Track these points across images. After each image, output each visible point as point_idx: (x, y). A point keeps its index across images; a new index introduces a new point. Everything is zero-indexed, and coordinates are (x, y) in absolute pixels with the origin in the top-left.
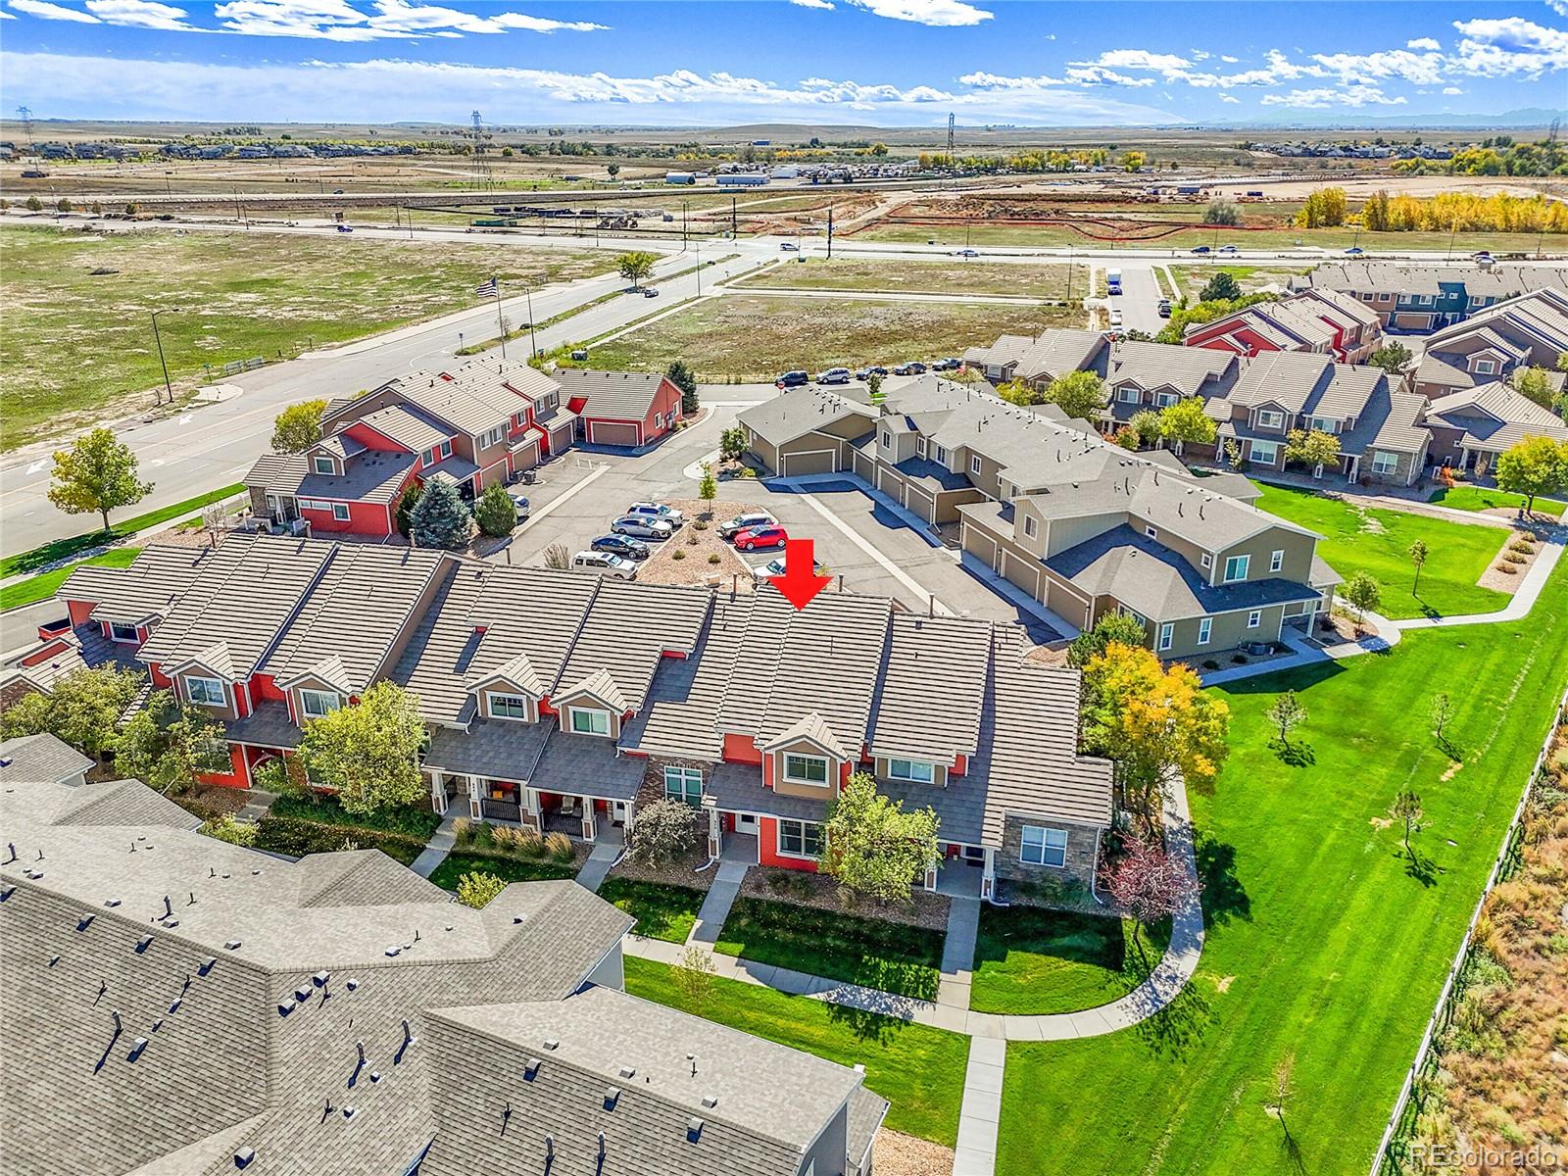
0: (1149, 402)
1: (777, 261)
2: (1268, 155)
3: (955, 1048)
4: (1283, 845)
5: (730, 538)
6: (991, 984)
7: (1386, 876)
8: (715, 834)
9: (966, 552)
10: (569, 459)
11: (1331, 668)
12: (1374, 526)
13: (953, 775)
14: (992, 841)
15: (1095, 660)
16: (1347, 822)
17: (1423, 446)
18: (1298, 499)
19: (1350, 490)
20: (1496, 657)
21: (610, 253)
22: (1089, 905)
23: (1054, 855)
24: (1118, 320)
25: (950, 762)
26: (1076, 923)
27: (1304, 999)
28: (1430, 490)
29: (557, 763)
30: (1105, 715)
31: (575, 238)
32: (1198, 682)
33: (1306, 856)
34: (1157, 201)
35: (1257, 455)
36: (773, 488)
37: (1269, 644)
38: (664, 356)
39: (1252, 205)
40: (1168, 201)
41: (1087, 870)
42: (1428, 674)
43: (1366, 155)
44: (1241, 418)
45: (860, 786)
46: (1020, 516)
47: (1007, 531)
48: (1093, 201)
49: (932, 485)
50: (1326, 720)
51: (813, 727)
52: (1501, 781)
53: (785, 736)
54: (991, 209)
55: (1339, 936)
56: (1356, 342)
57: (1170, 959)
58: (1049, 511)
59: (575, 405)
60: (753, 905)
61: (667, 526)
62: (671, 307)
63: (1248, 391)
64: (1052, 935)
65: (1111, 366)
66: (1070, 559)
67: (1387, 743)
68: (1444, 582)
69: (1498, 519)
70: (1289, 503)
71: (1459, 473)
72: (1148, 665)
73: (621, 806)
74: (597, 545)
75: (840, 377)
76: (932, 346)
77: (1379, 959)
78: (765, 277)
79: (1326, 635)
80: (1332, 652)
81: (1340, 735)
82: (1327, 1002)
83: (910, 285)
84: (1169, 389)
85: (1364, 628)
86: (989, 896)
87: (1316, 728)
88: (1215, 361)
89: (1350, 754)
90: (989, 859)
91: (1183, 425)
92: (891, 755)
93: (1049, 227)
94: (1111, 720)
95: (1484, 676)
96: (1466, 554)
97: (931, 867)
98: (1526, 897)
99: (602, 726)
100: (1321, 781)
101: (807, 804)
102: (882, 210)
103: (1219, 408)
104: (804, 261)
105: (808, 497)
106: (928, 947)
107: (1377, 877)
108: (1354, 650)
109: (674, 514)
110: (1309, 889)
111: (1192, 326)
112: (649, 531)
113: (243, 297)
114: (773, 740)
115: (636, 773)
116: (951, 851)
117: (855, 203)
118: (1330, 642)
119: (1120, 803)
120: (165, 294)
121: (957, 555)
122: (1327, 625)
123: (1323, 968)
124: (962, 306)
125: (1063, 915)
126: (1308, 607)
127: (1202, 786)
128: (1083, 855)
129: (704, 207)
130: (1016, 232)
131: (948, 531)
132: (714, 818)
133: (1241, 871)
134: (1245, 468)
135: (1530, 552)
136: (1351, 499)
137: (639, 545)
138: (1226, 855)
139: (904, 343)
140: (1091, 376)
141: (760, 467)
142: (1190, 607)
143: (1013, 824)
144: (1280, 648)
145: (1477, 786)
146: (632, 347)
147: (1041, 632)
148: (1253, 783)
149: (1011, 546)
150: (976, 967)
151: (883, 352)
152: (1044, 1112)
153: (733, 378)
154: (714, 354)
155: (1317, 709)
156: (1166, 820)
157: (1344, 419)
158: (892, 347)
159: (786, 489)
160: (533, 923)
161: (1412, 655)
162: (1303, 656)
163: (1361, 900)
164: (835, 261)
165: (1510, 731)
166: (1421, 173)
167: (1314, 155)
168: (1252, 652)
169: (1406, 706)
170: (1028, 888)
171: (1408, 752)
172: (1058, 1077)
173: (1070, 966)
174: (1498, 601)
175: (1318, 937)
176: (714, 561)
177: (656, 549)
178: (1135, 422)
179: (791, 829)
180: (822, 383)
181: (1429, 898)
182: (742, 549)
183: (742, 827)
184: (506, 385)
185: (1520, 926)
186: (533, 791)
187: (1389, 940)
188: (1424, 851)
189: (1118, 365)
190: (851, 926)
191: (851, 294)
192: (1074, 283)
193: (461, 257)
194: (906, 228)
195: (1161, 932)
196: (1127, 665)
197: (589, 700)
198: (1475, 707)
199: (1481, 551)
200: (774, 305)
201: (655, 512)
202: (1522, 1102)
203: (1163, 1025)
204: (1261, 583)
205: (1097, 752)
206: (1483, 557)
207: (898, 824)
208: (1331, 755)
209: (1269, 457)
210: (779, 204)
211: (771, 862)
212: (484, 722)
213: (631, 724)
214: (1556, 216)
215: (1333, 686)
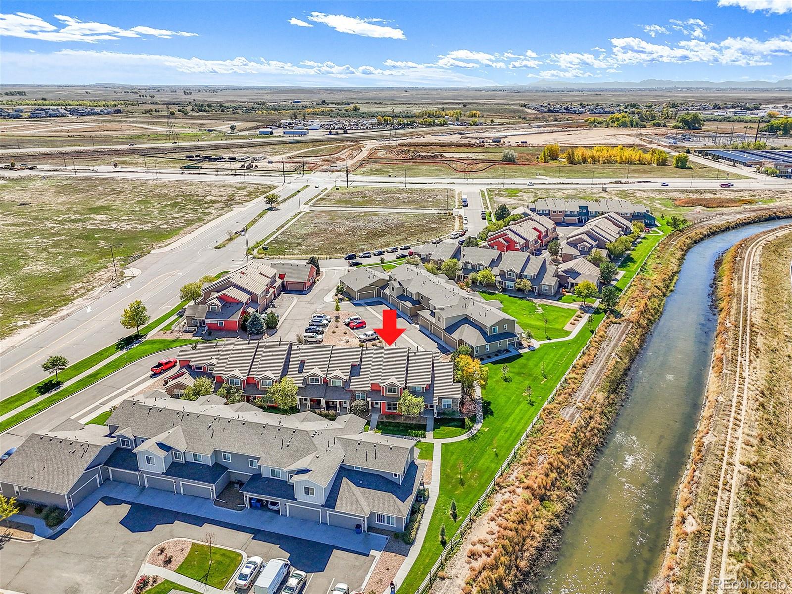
0: (475, 269)
1: (326, 189)
2: (534, 112)
3: (431, 446)
4: (502, 400)
5: (348, 325)
6: (437, 433)
7: (524, 405)
8: (370, 408)
9: (420, 326)
10: (282, 296)
11: (520, 356)
12: (540, 310)
13: (426, 389)
14: (435, 403)
15: (458, 359)
16: (517, 394)
17: (556, 282)
18: (519, 302)
19: (535, 298)
20: (563, 350)
21: (252, 185)
22: (457, 416)
23: (450, 406)
24: (466, 222)
25: (425, 386)
26: (454, 420)
27: (502, 431)
28: (558, 297)
29: (328, 393)
30: (460, 372)
31: (232, 176)
32: (480, 363)
33: (507, 402)
34: (484, 146)
35: (508, 286)
36: (356, 305)
37: (504, 350)
38: (297, 246)
39: (523, 148)
40: (488, 146)
41: (457, 408)
42: (544, 356)
43: (575, 112)
44: (502, 274)
45: (406, 393)
46: (437, 316)
47: (433, 320)
48: (457, 146)
49: (409, 304)
50: (516, 370)
51: (393, 380)
52: (555, 383)
53: (386, 383)
54: (413, 154)
55: (511, 418)
56: (547, 235)
57: (475, 425)
58: (445, 315)
59: (281, 277)
60: (382, 423)
61: (327, 322)
62: (291, 219)
63: (505, 266)
64: (450, 423)
65: (462, 256)
66: (451, 329)
67: (530, 375)
68: (555, 328)
69: (575, 306)
70: (516, 303)
71: (568, 290)
72: (470, 360)
73: (345, 403)
74: (307, 331)
75: (368, 255)
76: (399, 238)
77: (519, 422)
78: (324, 199)
79: (520, 346)
80: (521, 352)
81: (519, 374)
82: (507, 431)
83: (385, 203)
84: (480, 264)
85: (530, 344)
86: (435, 416)
87: (514, 373)
88: (495, 253)
89: (521, 378)
90: (435, 407)
91: (484, 277)
92: (411, 385)
93: (438, 164)
94: (461, 374)
95: (558, 355)
96: (563, 318)
97: (422, 411)
98: (553, 407)
99: (339, 384)
100: (512, 385)
101: (393, 398)
102: (364, 154)
103: (496, 271)
104: (338, 189)
105: (368, 308)
106: (423, 427)
107: (522, 405)
108: (527, 350)
109: (328, 317)
110: (507, 409)
111: (490, 233)
112: (322, 324)
113: (100, 217)
114: (384, 384)
115: (349, 395)
116: (427, 406)
117: (352, 149)
118: (521, 349)
119: (464, 392)
120: (63, 217)
121: (418, 326)
122: (521, 344)
123: (507, 425)
124: (407, 215)
125: (452, 418)
126: (516, 339)
127: (483, 387)
128: (456, 405)
129: (284, 153)
130: (424, 167)
131: (415, 318)
132: (370, 403)
133: (492, 407)
134: (504, 290)
135: (581, 317)
136: (535, 301)
137: (321, 329)
138: (489, 404)
139: (388, 236)
140: (455, 260)
141: (350, 297)
142: (483, 342)
143: (440, 399)
144: (508, 351)
145: (549, 384)
146: (284, 242)
147: (443, 350)
148: (497, 387)
149: (434, 324)
150: (434, 430)
151: (381, 241)
152: (450, 454)
153: (328, 256)
154: (317, 244)
155: (514, 368)
156: (476, 397)
157: (533, 275)
158: (383, 239)
159: (360, 305)
160: (348, 422)
161: (541, 351)
162: (514, 353)
163: (517, 411)
164: (351, 190)
165: (561, 370)
166: (596, 126)
167: (553, 112)
168: (500, 353)
169: (536, 366)
170: (444, 413)
171: (535, 377)
172: (452, 448)
173: (454, 428)
174: (568, 333)
175: (507, 419)
176: (345, 333)
177: (326, 330)
178: (470, 276)
179: (389, 404)
180: (361, 258)
181: (532, 409)
182: (352, 328)
183: (375, 406)
184: (260, 273)
185: (550, 413)
186: (324, 400)
187: (522, 418)
188: (533, 399)
189: (464, 255)
190: (405, 425)
191: (363, 209)
192: (450, 200)
193: (187, 190)
194: (378, 166)
195: (473, 419)
196: (465, 360)
197: (337, 377)
198: (553, 365)
199: (567, 317)
200: (333, 216)
201: (322, 317)
202: (541, 444)
203: (473, 438)
204: (501, 334)
205: (459, 381)
206: (568, 319)
207: (415, 400)
208: (517, 379)
209: (512, 287)
210: (318, 151)
211: (384, 412)
212: (309, 385)
213: (347, 383)
214: (640, 157)
215: (520, 361)
